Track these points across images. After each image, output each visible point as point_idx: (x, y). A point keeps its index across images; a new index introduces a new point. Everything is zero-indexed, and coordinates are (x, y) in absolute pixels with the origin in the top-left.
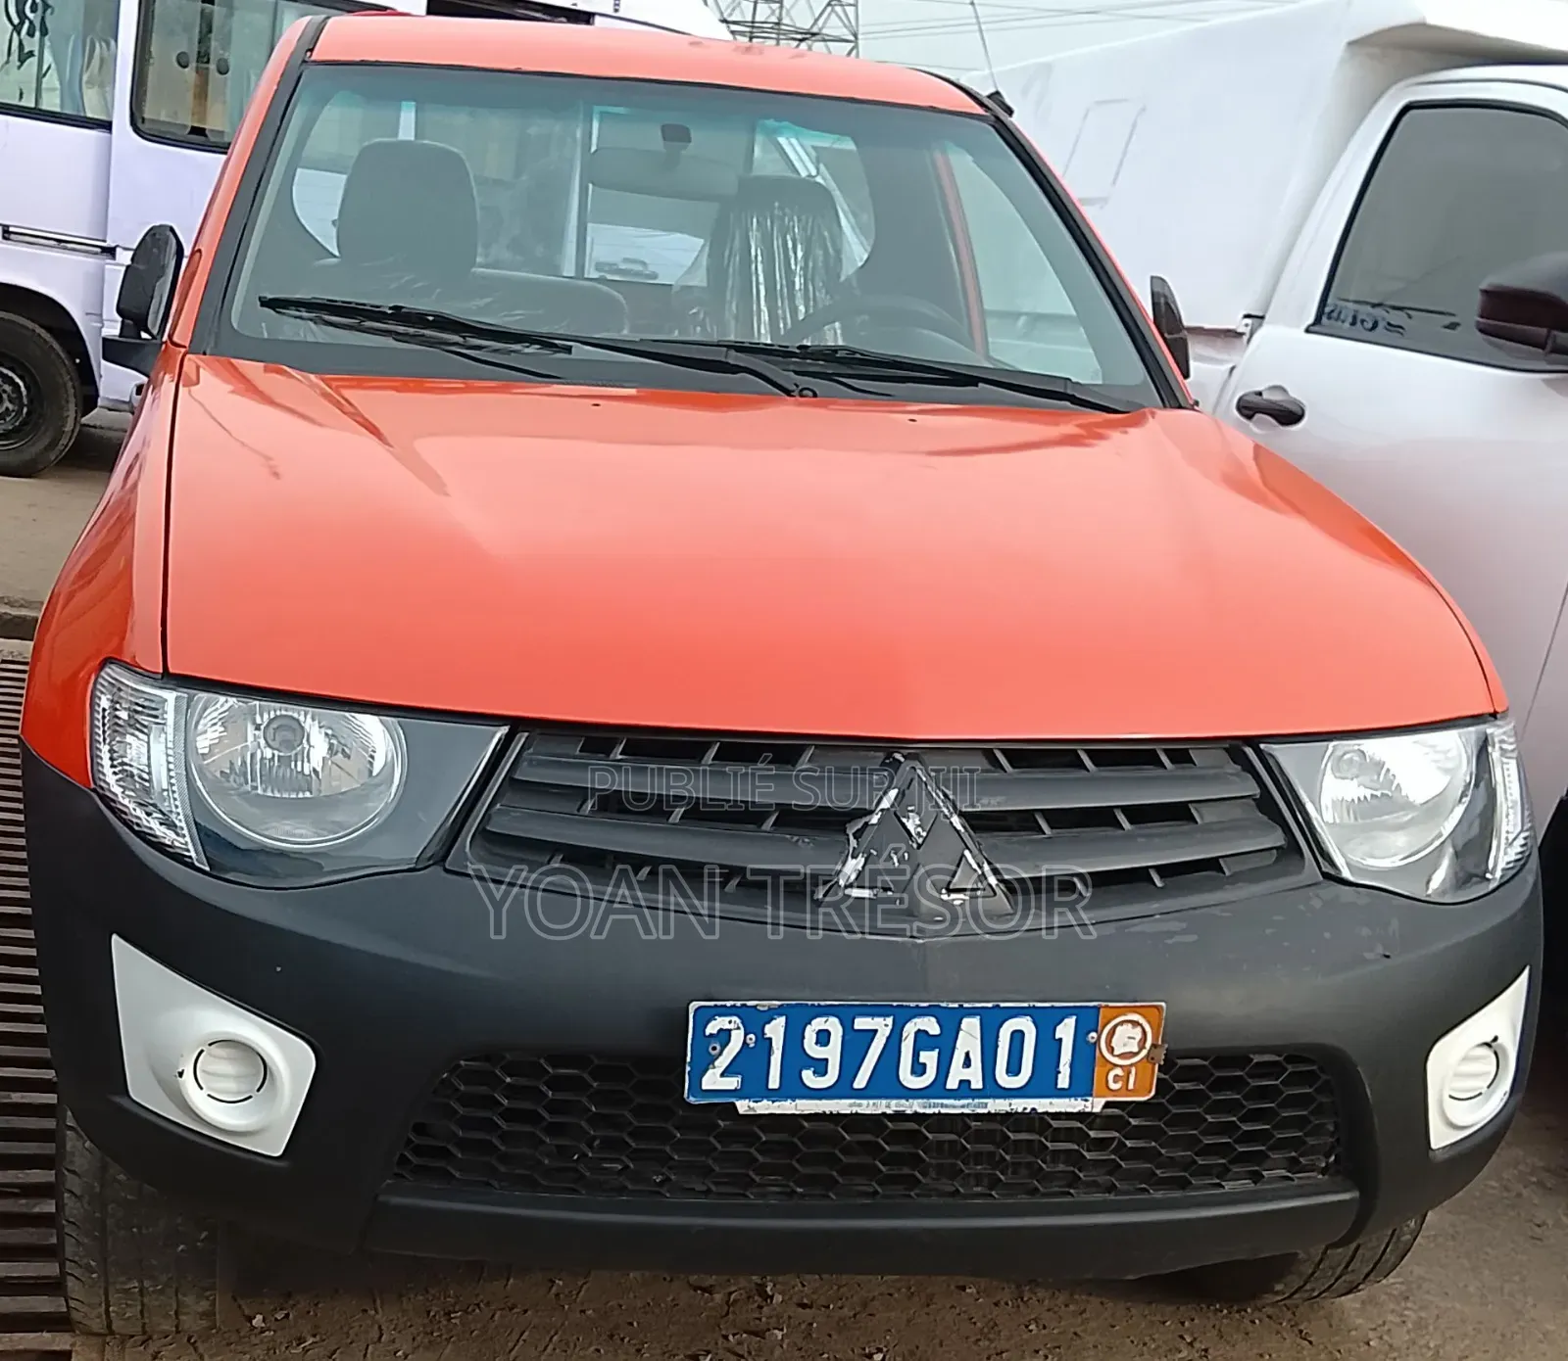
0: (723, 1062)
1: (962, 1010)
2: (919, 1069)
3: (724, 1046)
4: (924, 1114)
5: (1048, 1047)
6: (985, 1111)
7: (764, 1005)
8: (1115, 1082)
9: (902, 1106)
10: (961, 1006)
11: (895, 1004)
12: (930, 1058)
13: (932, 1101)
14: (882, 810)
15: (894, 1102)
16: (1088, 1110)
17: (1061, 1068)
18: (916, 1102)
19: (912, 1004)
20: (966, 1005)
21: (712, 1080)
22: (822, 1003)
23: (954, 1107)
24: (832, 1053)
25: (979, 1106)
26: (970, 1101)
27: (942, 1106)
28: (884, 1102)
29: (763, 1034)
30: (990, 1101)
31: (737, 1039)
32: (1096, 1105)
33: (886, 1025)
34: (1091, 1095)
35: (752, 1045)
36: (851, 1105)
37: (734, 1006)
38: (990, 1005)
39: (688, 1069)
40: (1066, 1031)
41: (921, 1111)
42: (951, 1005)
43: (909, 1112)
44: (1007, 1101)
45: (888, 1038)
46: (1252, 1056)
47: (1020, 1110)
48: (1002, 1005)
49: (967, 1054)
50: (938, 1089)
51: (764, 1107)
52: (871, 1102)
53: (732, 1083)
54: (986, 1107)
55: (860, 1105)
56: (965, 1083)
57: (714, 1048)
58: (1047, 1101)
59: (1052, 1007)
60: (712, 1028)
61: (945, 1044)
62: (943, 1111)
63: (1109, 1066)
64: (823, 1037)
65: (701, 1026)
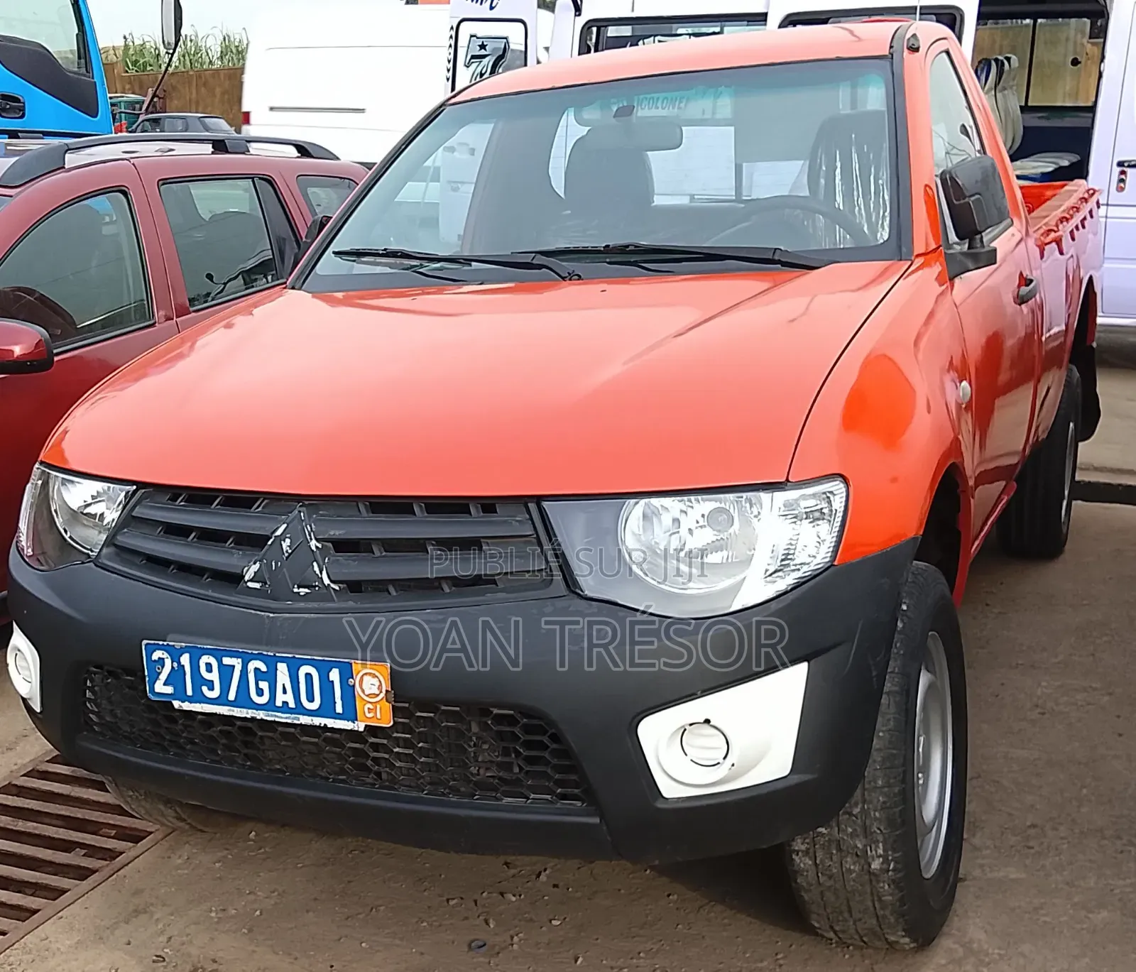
0: (163, 677)
1: (275, 658)
2: (260, 692)
3: (163, 667)
4: (266, 720)
5: (327, 686)
6: (299, 722)
7: (178, 645)
8: (369, 713)
9: (255, 714)
10: (275, 655)
11: (241, 650)
12: (264, 685)
13: (270, 713)
14: (275, 537)
15: (250, 711)
16: (356, 729)
17: (336, 700)
18: (261, 712)
19: (250, 652)
20: (277, 655)
21: (160, 687)
22: (205, 647)
23: (282, 718)
24: (214, 676)
25: (295, 718)
26: (290, 715)
27: (277, 717)
28: (245, 710)
29: (180, 663)
30: (301, 717)
31: (168, 662)
32: (360, 726)
33: (239, 663)
34: (357, 720)
35: (176, 669)
36: (229, 710)
37: (163, 644)
38: (290, 656)
39: (147, 679)
40: (335, 675)
41: (265, 718)
42: (269, 654)
43: (258, 718)
44: (311, 718)
45: (241, 671)
46: (491, 709)
47: (318, 724)
48: (297, 656)
49: (284, 685)
50: (270, 706)
51: (187, 706)
52: (239, 709)
53: (169, 690)
54: (299, 720)
55: (233, 711)
56: (285, 703)
57: (159, 669)
58: (332, 720)
59: (323, 660)
60: (156, 656)
61: (271, 677)
62: (277, 719)
63: (365, 702)
64: (209, 668)
65: (149, 655)
